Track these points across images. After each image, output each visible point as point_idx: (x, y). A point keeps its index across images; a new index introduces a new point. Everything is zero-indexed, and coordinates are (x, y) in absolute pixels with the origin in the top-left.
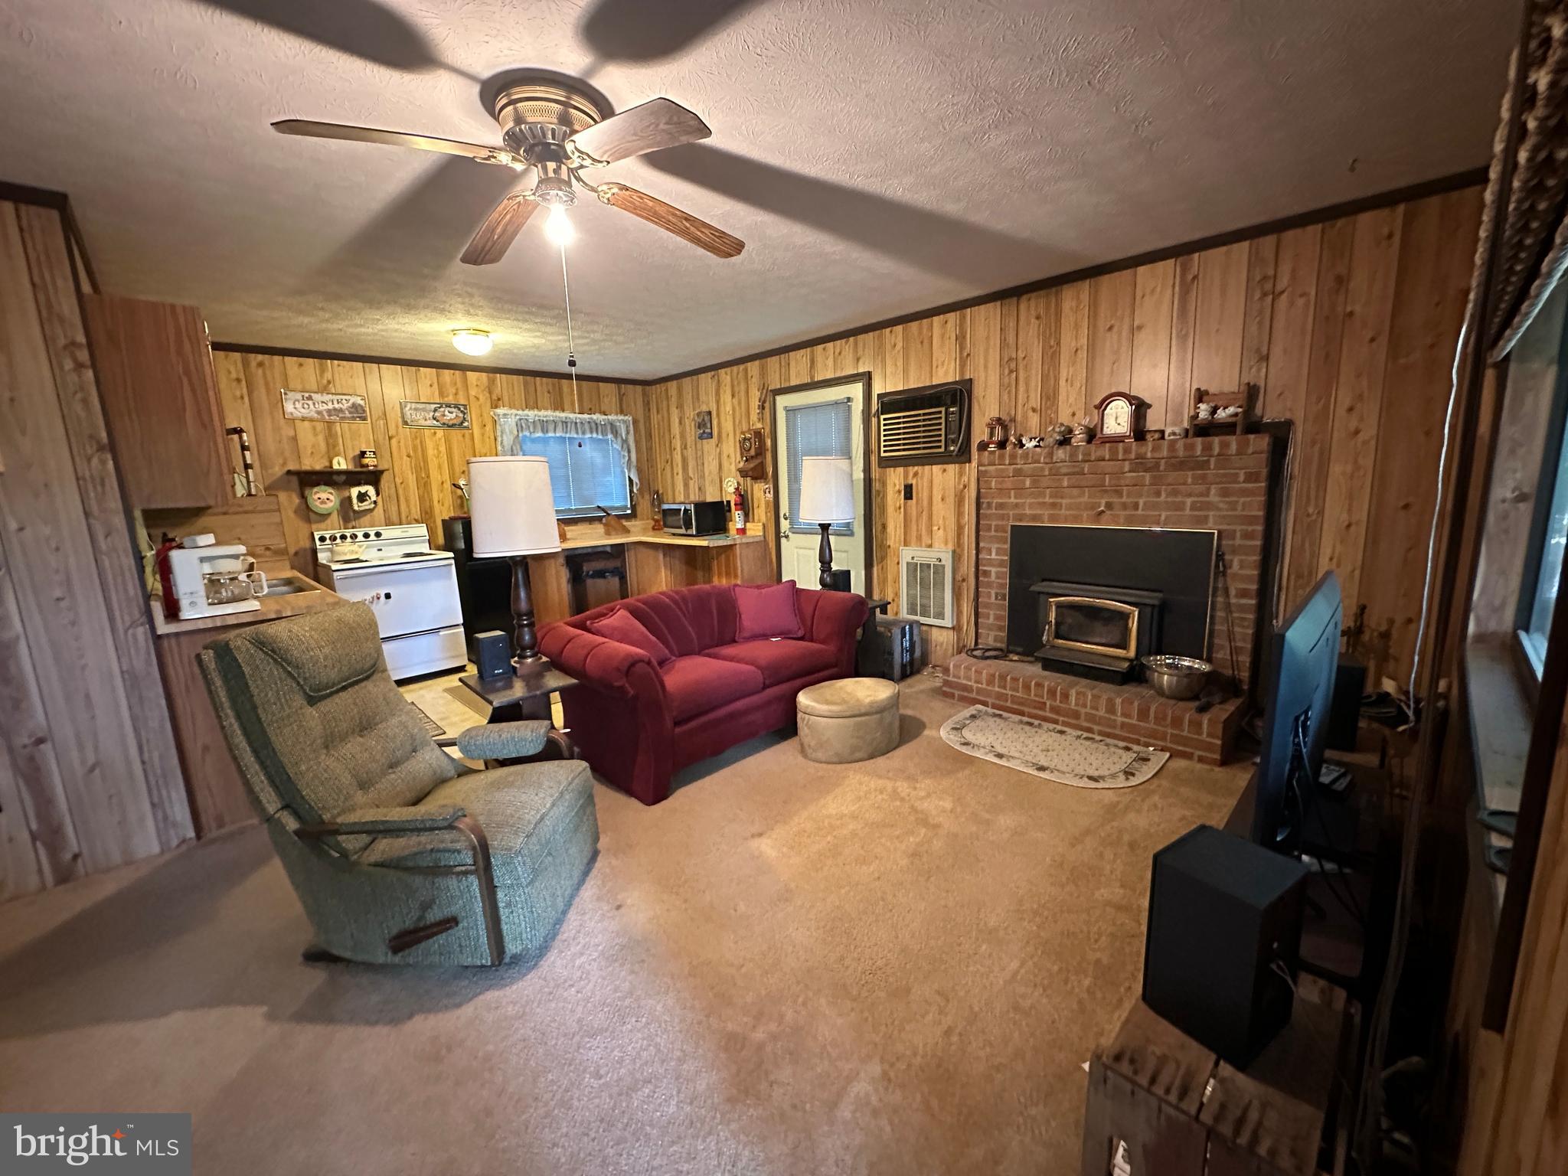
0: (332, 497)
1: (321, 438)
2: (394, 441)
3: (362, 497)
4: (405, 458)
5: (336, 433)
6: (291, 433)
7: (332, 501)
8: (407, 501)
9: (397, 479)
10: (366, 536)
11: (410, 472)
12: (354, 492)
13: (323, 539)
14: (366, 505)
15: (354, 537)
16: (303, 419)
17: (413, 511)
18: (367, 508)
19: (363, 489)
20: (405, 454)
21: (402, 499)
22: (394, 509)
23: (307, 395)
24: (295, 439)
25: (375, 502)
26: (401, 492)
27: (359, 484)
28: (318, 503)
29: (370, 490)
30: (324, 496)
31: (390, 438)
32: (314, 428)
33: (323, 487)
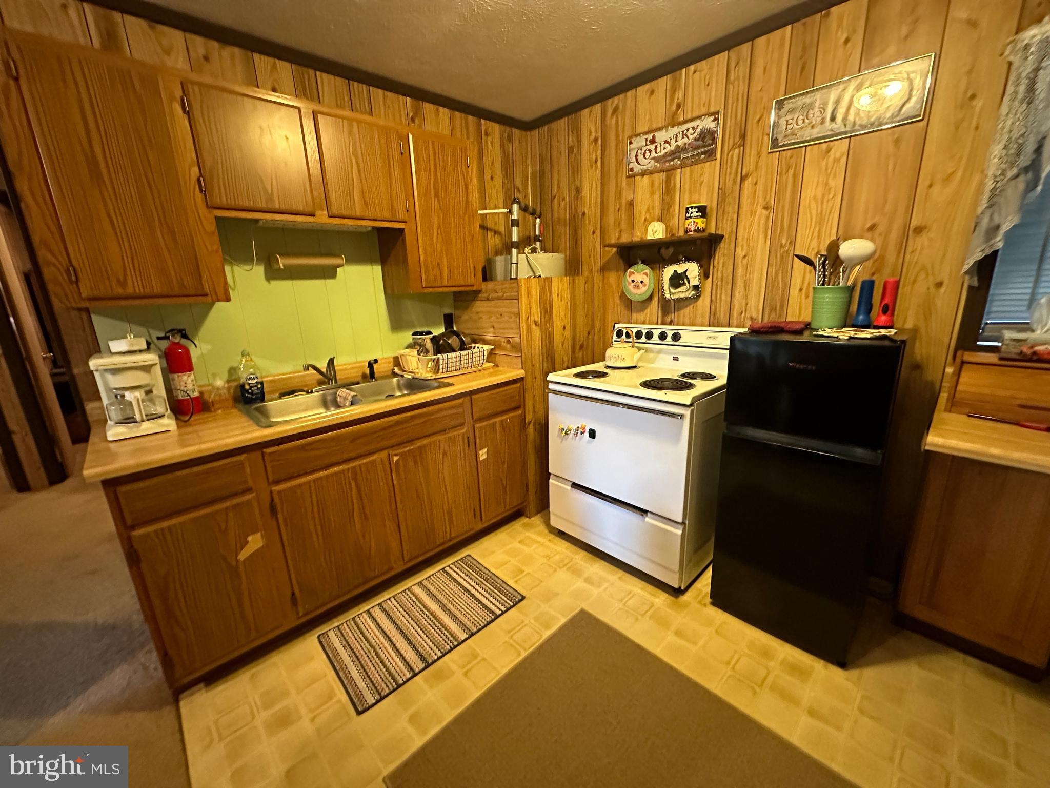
0: (646, 280)
1: (657, 197)
2: (748, 183)
3: (678, 280)
4: (759, 210)
5: (675, 185)
6: (630, 197)
7: (645, 285)
8: (746, 287)
9: (739, 250)
10: (663, 336)
11: (761, 237)
12: (669, 271)
13: (619, 334)
14: (683, 292)
15: (649, 335)
16: (643, 174)
17: (752, 302)
18: (682, 296)
19: (680, 268)
20: (761, 202)
21: (739, 284)
22: (725, 298)
23: (650, 137)
24: (631, 204)
25: (696, 288)
26: (740, 271)
27: (675, 261)
28: (631, 287)
29: (692, 269)
30: (638, 277)
31: (743, 179)
32: (652, 184)
33: (641, 266)
